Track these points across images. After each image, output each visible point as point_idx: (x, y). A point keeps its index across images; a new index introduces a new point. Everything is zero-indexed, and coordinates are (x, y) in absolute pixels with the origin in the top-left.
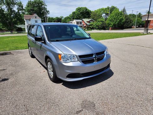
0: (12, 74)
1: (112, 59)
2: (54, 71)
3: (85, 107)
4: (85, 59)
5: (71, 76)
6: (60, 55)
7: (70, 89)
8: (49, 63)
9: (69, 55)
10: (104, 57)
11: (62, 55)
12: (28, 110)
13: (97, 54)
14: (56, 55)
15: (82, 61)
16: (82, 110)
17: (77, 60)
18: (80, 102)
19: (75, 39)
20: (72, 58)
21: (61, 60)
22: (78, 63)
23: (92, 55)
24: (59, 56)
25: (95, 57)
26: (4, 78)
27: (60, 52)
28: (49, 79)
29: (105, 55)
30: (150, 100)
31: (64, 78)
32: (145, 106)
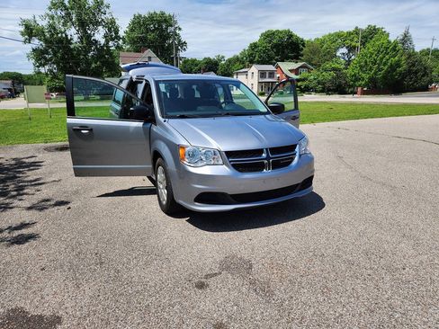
0: (76, 192)
1: (316, 166)
2: (168, 188)
3: (228, 268)
4: (242, 161)
5: (204, 198)
6: (183, 147)
7: (202, 231)
8: (160, 169)
9: (204, 148)
10: (293, 159)
11: (187, 149)
13: (274, 150)
14: (175, 148)
15: (233, 166)
16: (220, 273)
17: (221, 162)
18: (221, 257)
19: (228, 114)
20: (211, 156)
21: (183, 159)
22: (223, 170)
23: (259, 152)
24: (181, 151)
25: (268, 158)
26: (59, 199)
27: (183, 142)
28: (159, 208)
29: (297, 154)
31: (191, 203)
32: (377, 281)
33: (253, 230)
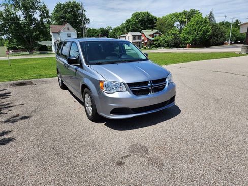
0: (35, 111)
1: (177, 90)
2: (93, 106)
3: (134, 152)
4: (137, 88)
5: (116, 111)
6: (102, 82)
7: (115, 130)
8: (87, 95)
9: (114, 82)
10: (165, 86)
11: (104, 83)
12: (58, 154)
13: (155, 82)
14: (97, 83)
15: (132, 91)
16: (130, 155)
17: (125, 89)
18: (128, 146)
19: (125, 61)
20: (118, 86)
21: (102, 89)
22: (126, 94)
23: (146, 83)
24: (101, 84)
25: (151, 86)
26: (24, 116)
27: (101, 79)
28: (87, 118)
29: (167, 83)
30: (228, 145)
31: (107, 115)
32: (218, 153)
33: (144, 128)
